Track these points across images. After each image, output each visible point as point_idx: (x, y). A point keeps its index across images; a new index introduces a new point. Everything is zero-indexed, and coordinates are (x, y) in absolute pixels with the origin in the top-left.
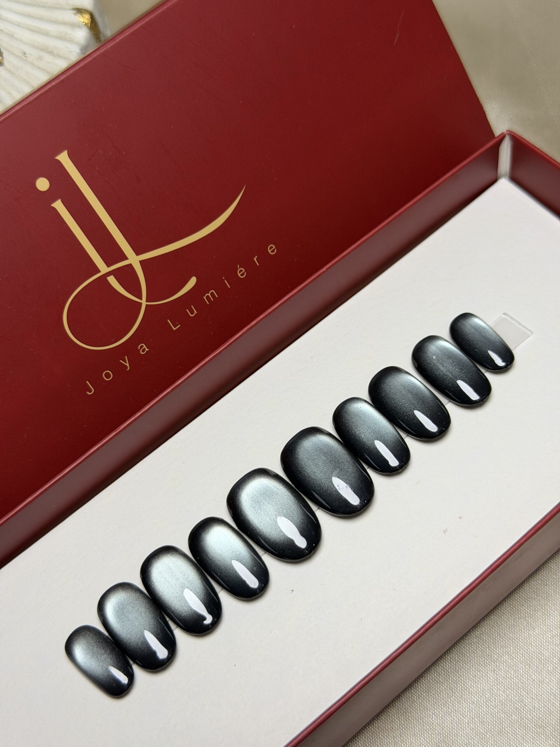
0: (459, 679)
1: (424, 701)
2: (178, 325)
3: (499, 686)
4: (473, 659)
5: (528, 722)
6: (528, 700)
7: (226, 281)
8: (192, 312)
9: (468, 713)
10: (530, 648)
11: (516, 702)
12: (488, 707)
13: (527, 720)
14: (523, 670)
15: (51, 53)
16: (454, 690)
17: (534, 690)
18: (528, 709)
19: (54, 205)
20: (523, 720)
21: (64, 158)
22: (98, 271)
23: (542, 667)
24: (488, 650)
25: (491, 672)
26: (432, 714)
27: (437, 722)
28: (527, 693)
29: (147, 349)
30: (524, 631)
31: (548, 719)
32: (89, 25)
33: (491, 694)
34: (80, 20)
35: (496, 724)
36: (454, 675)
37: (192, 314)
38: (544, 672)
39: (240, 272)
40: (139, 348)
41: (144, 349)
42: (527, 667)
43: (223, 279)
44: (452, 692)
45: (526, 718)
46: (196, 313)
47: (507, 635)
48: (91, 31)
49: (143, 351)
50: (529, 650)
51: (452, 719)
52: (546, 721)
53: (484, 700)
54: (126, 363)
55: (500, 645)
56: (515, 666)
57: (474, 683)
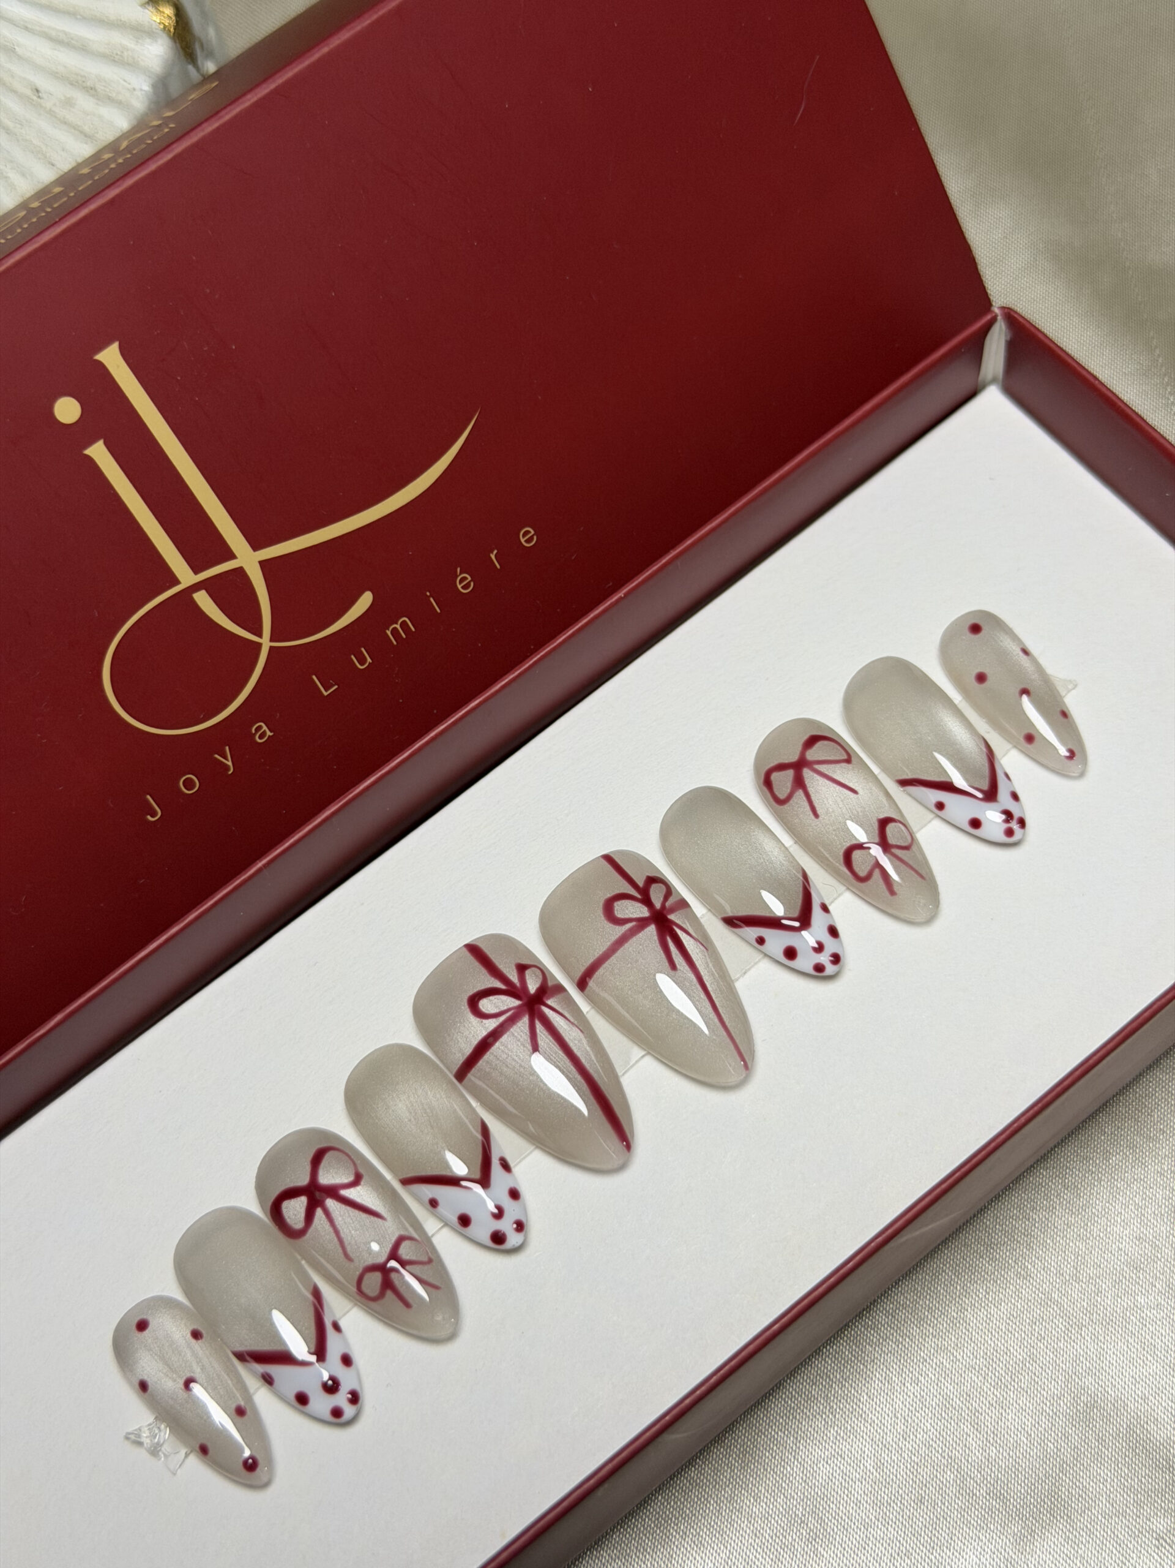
0: (849, 1395)
1: (780, 1433)
2: (334, 686)
3: (925, 1412)
4: (879, 1358)
7: (432, 599)
8: (362, 661)
10: (989, 1342)
14: (973, 1384)
15: (91, 90)
16: (837, 1416)
17: (991, 1423)
19: (90, 451)
21: (111, 358)
22: (176, 582)
24: (907, 1340)
25: (911, 1384)
26: (793, 1460)
27: (801, 1475)
28: (977, 1430)
29: (269, 733)
30: (979, 1307)
32: (172, 30)
34: (154, 18)
35: (914, 1485)
36: (840, 1386)
37: (362, 664)
38: (1012, 1389)
39: (461, 582)
40: (253, 731)
41: (264, 733)
43: (427, 596)
44: (833, 1420)
46: (370, 663)
47: (946, 1313)
48: (175, 42)
49: (261, 737)
50: (986, 1345)
51: (831, 1471)
54: (226, 758)
55: (931, 1331)
57: (876, 1403)
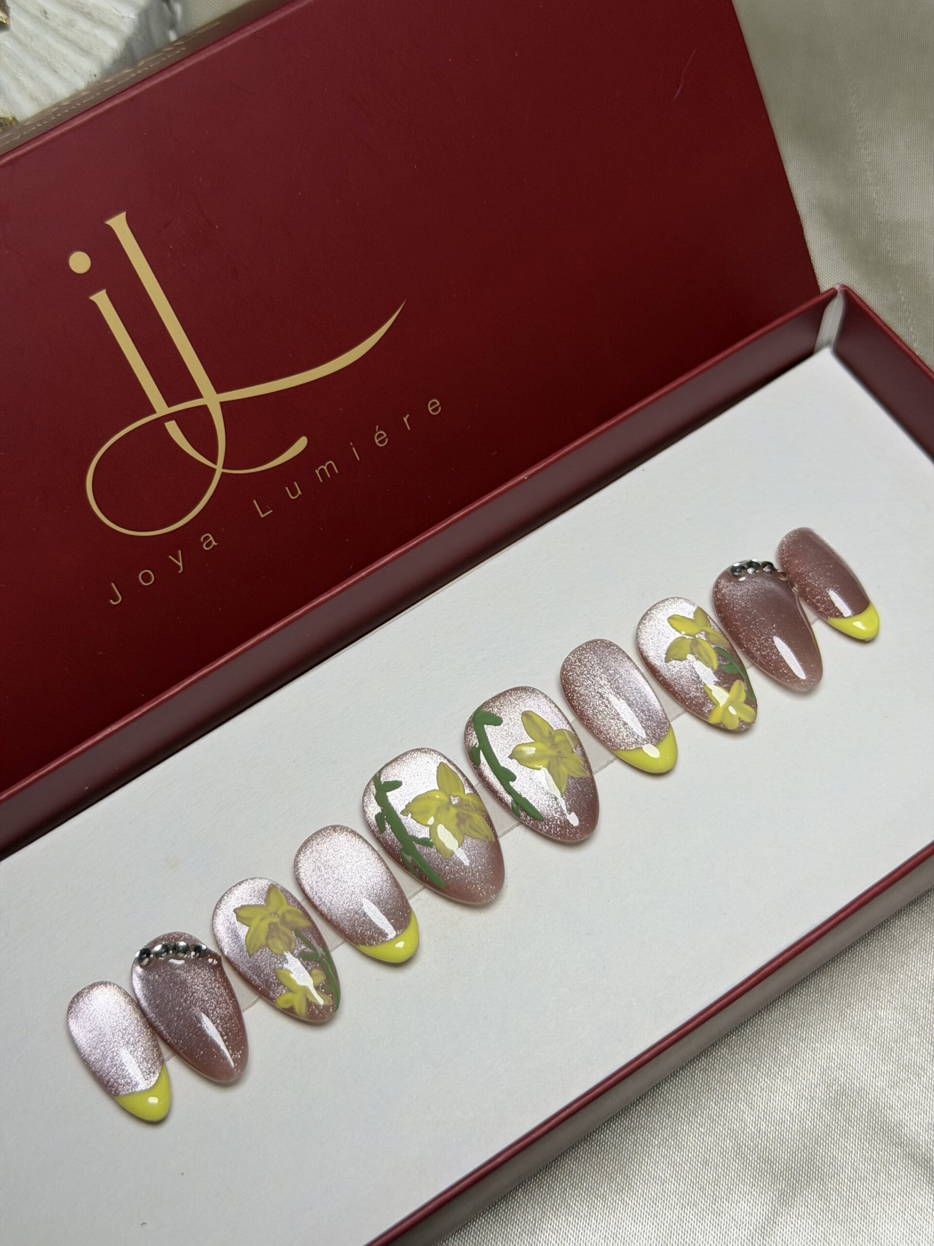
5: (749, 1151)
6: (752, 1118)
7: (354, 449)
8: (294, 493)
9: (661, 1131)
11: (733, 1120)
12: (690, 1124)
13: (748, 1149)
18: (750, 1132)
19: (93, 298)
20: (741, 1149)
21: (119, 224)
22: (153, 411)
23: (777, 1071)
29: (214, 543)
31: (778, 1150)
33: (698, 1105)
37: (293, 496)
39: (379, 436)
40: (202, 540)
41: (210, 542)
42: (754, 1068)
43: (350, 445)
45: (745, 1146)
46: (300, 495)
49: (207, 545)
52: (776, 1152)
53: (686, 1114)
54: (178, 560)
56: (736, 1065)
